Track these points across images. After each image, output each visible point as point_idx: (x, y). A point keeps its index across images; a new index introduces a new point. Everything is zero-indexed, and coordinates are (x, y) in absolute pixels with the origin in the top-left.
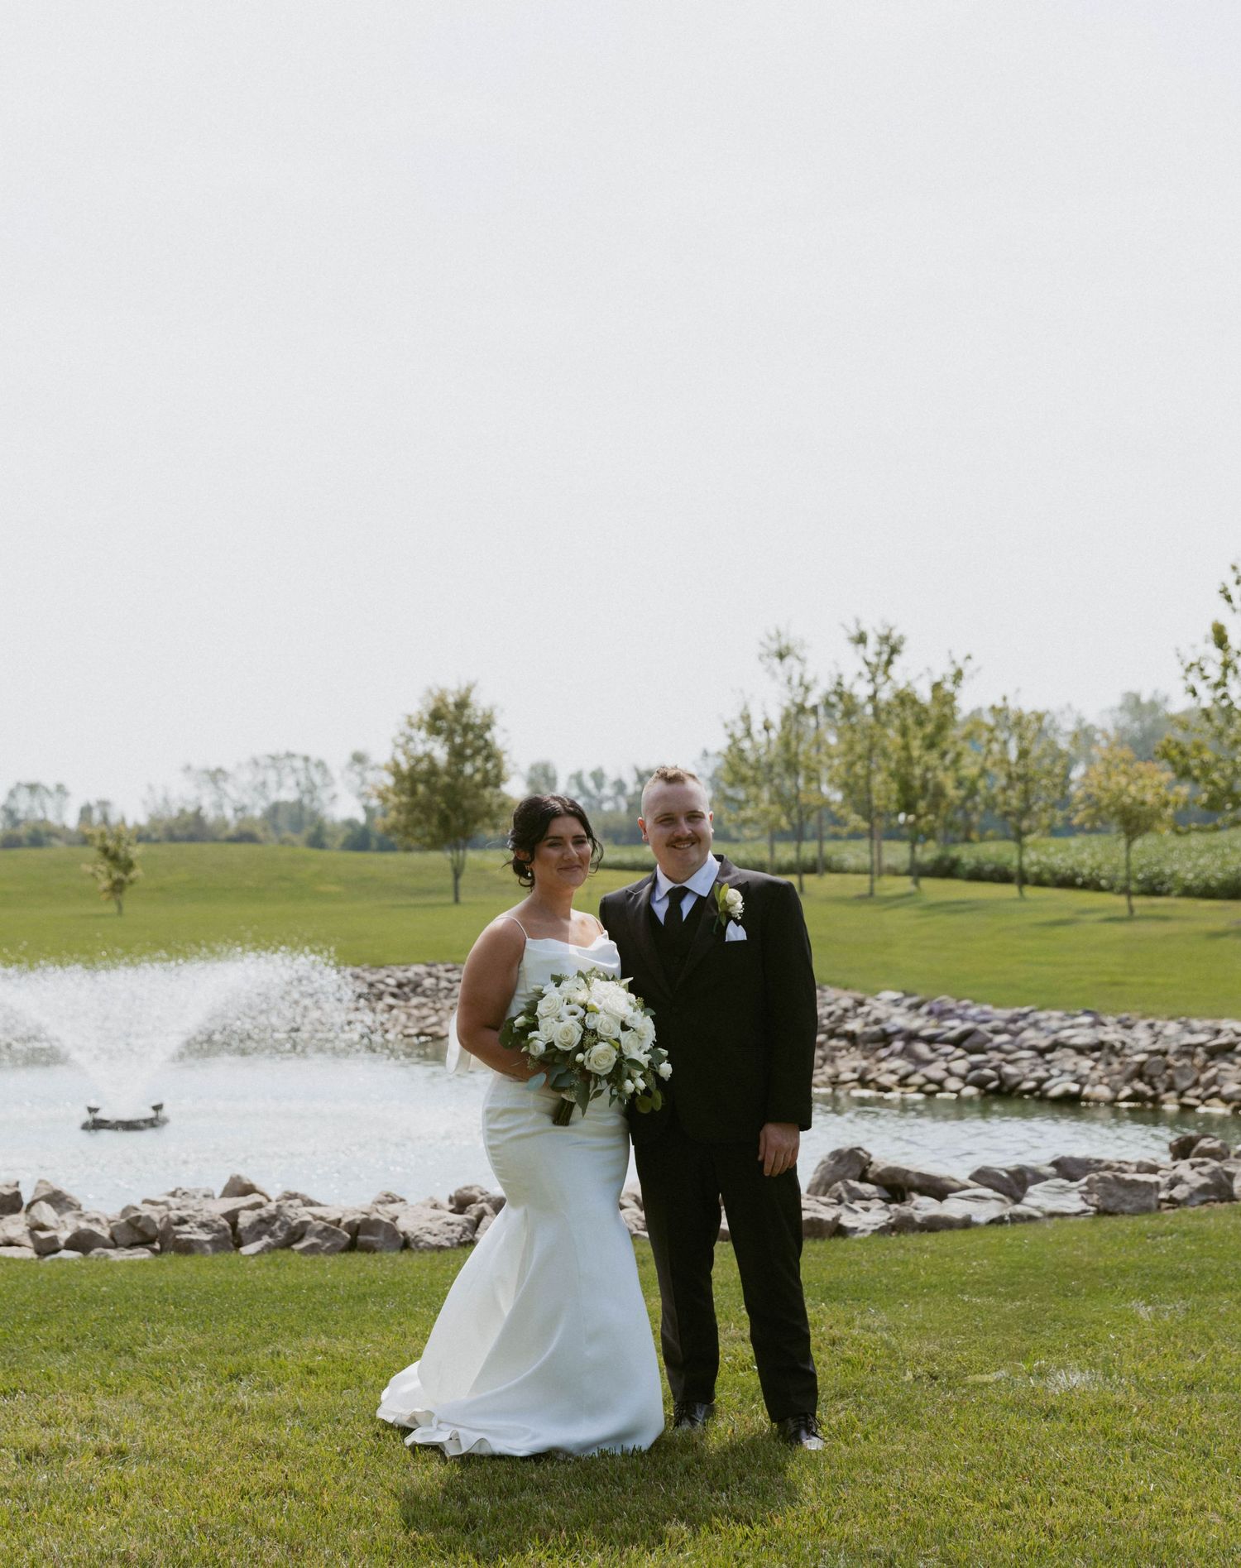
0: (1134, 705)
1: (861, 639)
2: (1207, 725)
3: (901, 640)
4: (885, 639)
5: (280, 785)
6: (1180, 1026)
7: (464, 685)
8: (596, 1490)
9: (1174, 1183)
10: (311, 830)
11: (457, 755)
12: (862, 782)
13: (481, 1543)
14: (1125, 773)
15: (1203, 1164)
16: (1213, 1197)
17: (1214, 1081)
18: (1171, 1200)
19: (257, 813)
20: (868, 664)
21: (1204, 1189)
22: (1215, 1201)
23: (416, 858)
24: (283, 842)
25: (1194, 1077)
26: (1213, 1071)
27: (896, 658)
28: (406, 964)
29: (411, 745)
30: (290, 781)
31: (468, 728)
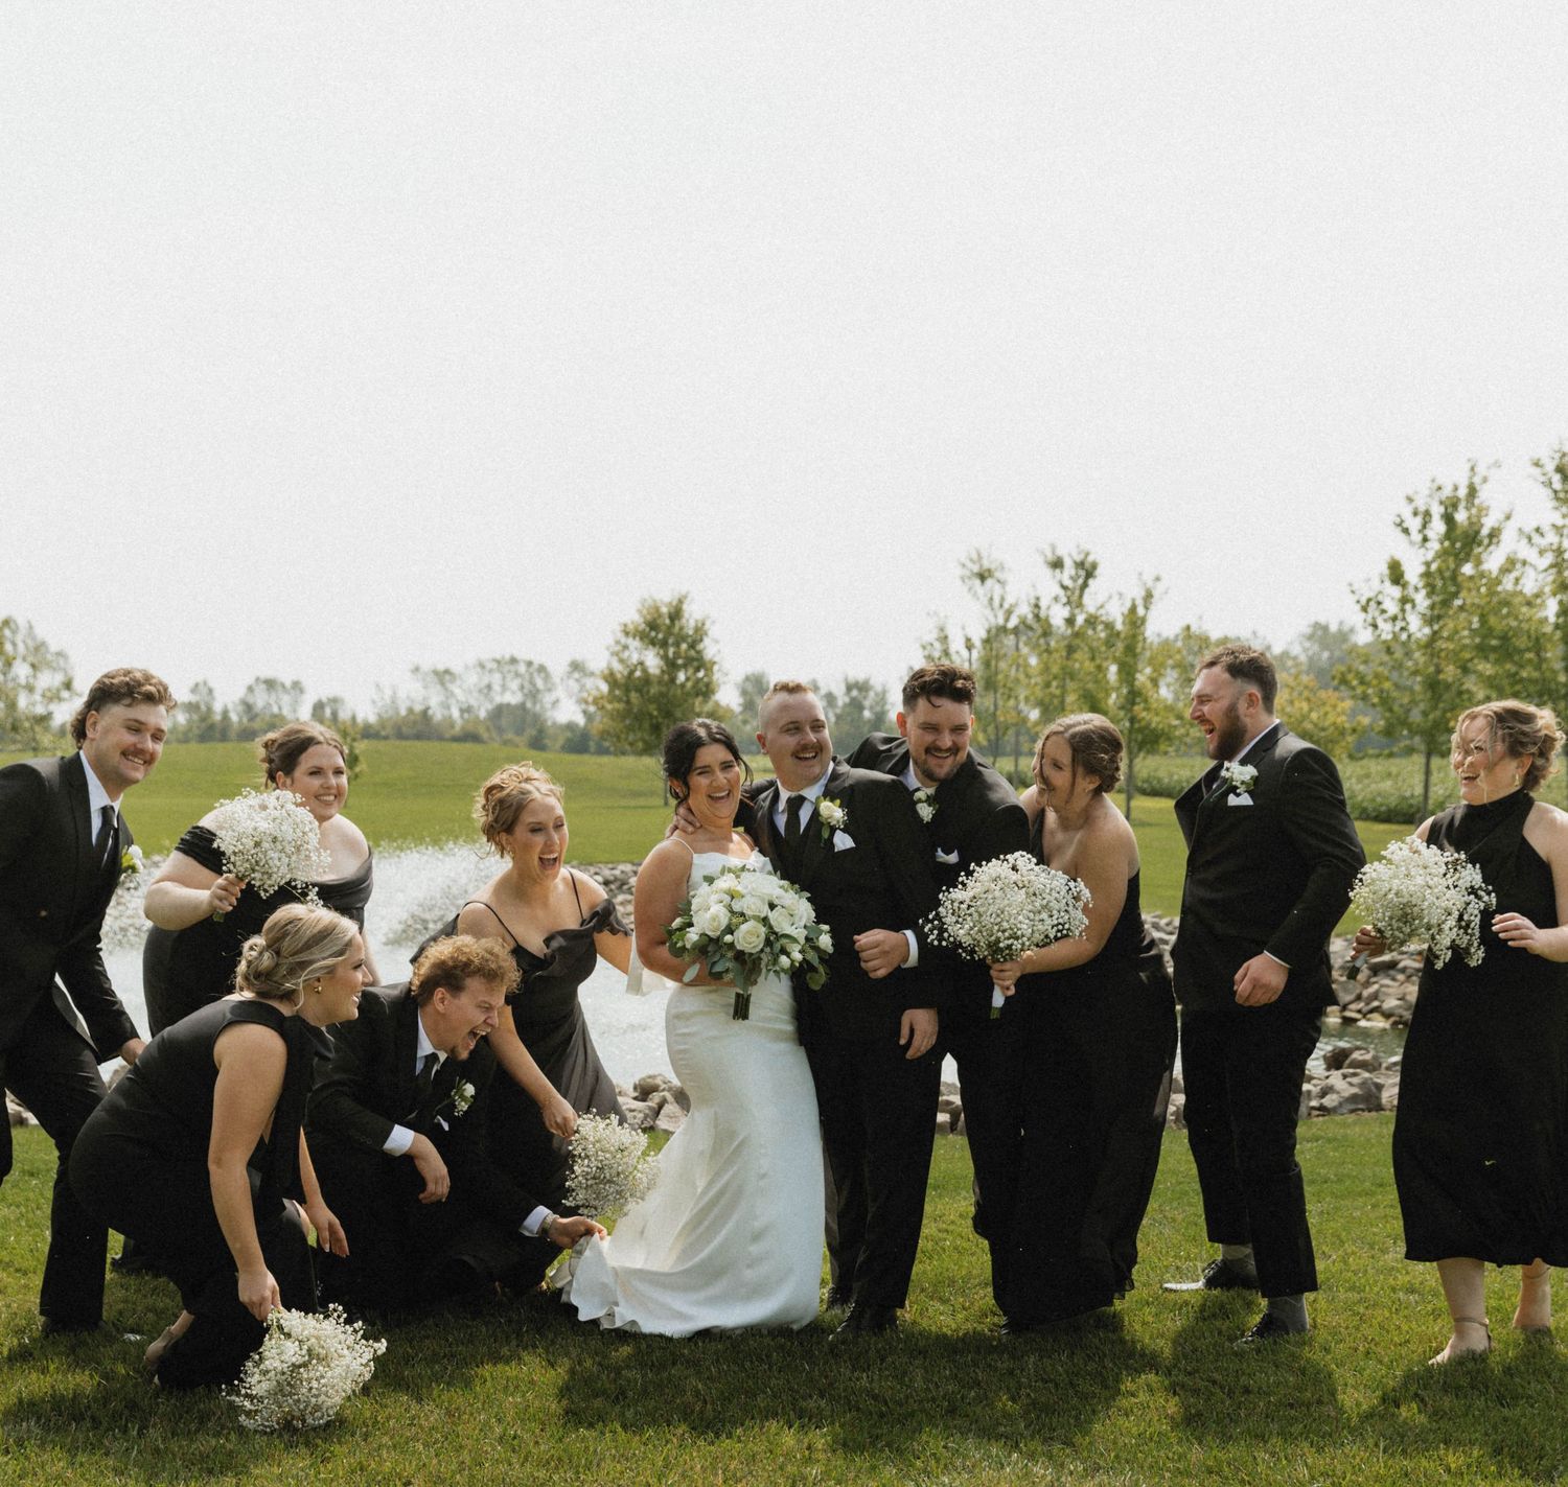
0: (1320, 633)
1: (1057, 564)
2: (1386, 658)
3: (1094, 566)
4: (1080, 565)
5: (504, 688)
6: (1345, 943)
7: (677, 596)
8: (743, 1366)
9: (1324, 1093)
10: (531, 732)
11: (671, 666)
12: (1056, 701)
13: (629, 1414)
14: (1308, 700)
15: (1355, 1075)
16: (1360, 1106)
17: (1375, 996)
18: (1322, 1108)
19: (483, 714)
20: (1065, 588)
21: (1353, 1098)
22: (1363, 1110)
23: (630, 761)
24: (506, 743)
25: (1358, 991)
26: (1376, 987)
27: (1091, 581)
28: (613, 863)
29: (626, 654)
30: (514, 685)
31: (681, 638)
